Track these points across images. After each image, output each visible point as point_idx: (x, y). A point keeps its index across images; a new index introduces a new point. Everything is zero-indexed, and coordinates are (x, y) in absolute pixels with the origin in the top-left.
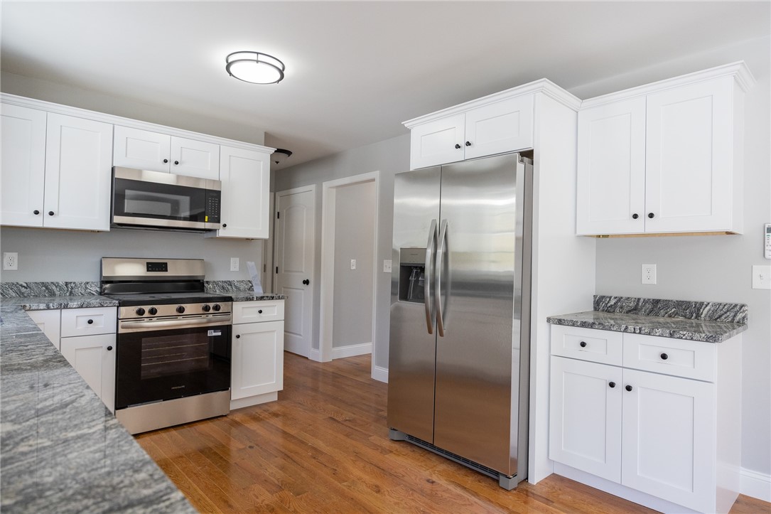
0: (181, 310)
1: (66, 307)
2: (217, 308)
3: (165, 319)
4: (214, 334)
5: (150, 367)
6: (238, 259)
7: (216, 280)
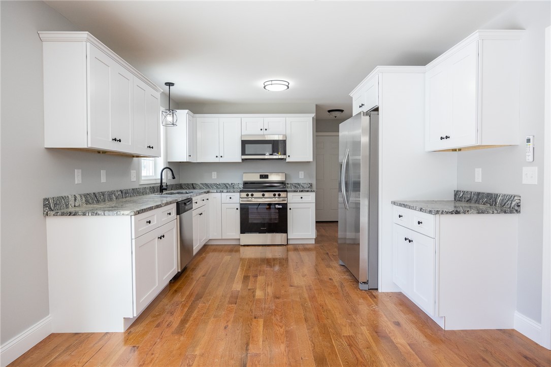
0: (263, 195)
1: (222, 192)
2: (279, 195)
3: (258, 198)
4: (279, 207)
5: (253, 218)
6: (303, 172)
7: (292, 183)
